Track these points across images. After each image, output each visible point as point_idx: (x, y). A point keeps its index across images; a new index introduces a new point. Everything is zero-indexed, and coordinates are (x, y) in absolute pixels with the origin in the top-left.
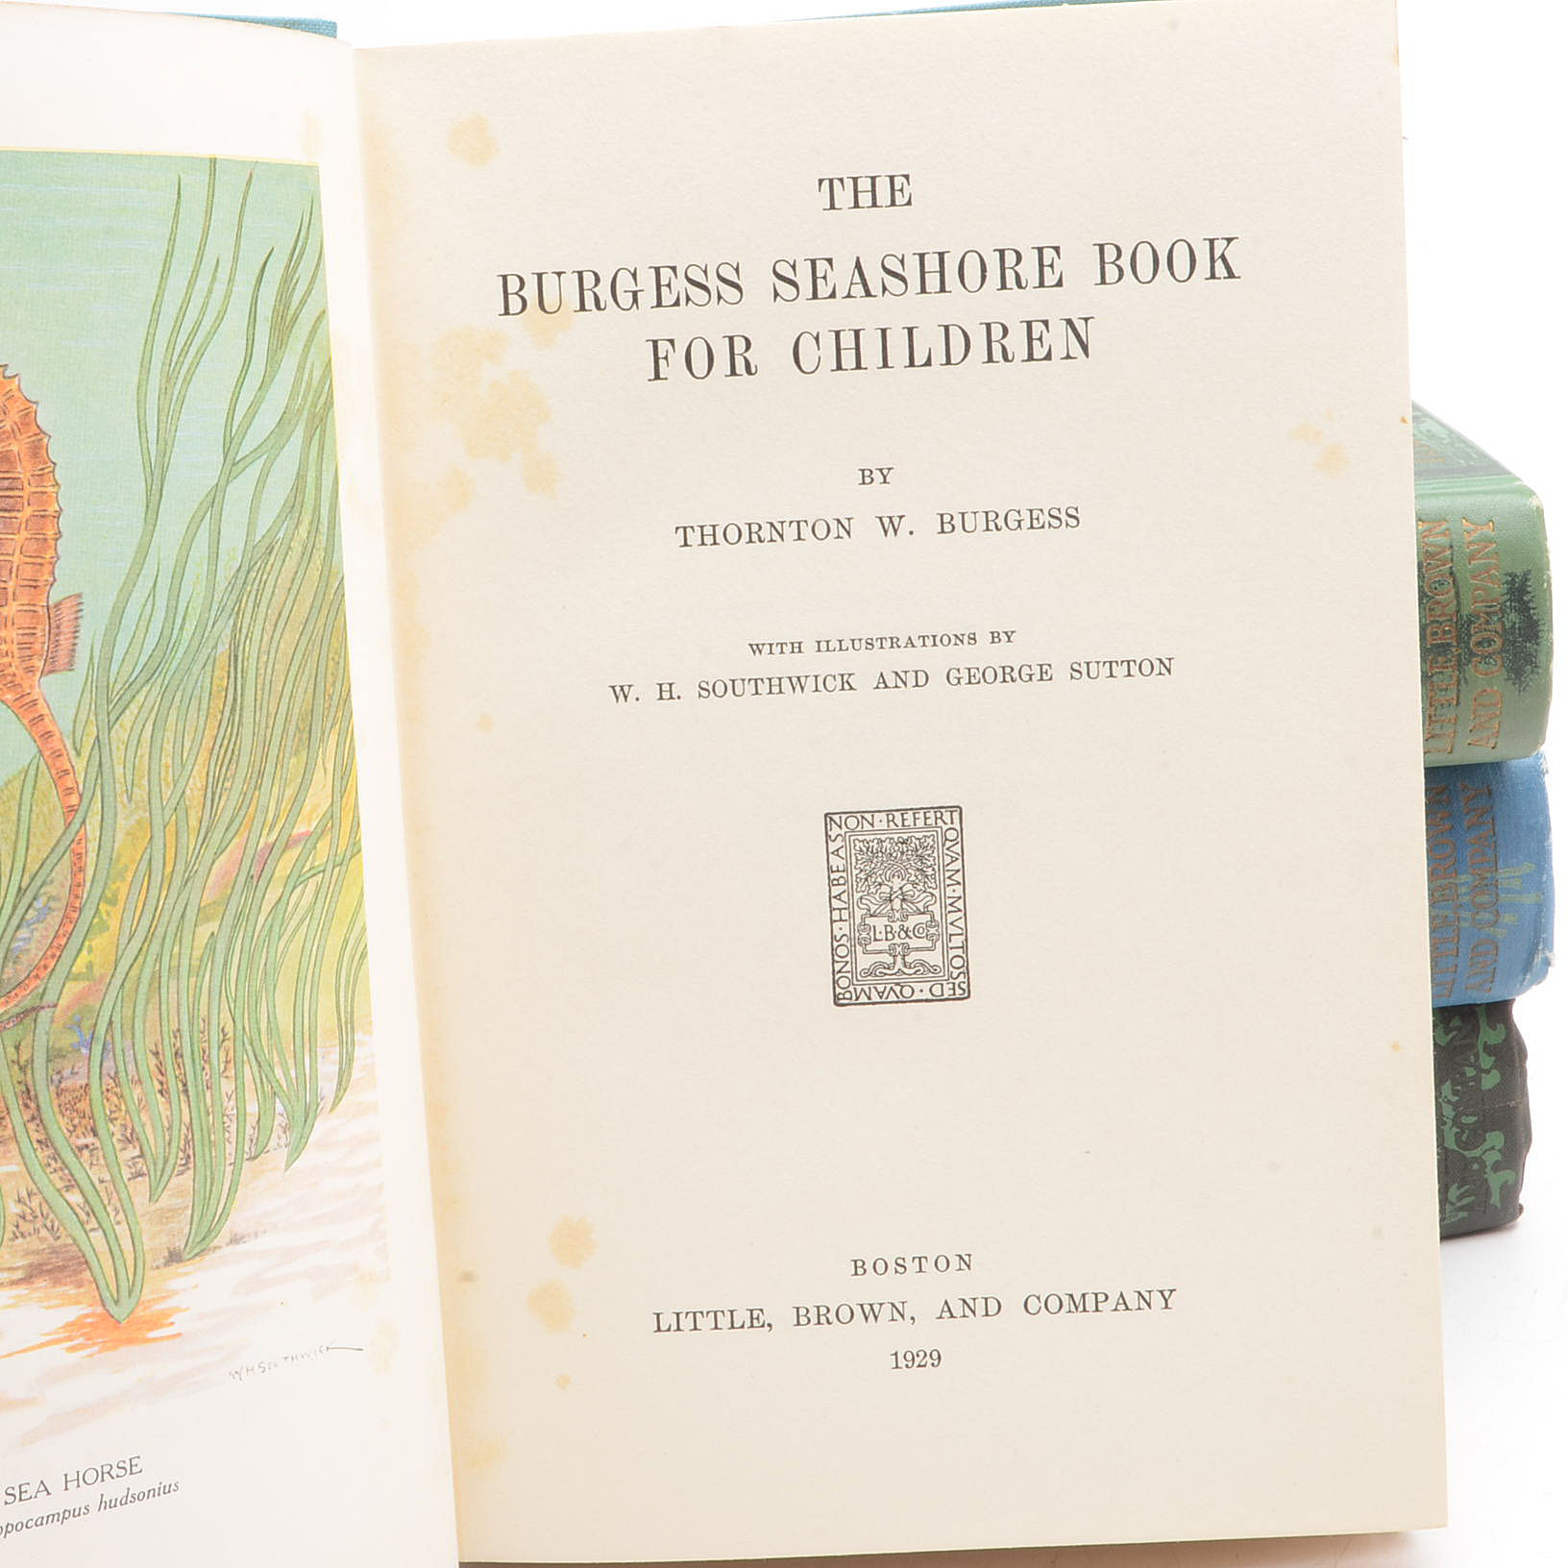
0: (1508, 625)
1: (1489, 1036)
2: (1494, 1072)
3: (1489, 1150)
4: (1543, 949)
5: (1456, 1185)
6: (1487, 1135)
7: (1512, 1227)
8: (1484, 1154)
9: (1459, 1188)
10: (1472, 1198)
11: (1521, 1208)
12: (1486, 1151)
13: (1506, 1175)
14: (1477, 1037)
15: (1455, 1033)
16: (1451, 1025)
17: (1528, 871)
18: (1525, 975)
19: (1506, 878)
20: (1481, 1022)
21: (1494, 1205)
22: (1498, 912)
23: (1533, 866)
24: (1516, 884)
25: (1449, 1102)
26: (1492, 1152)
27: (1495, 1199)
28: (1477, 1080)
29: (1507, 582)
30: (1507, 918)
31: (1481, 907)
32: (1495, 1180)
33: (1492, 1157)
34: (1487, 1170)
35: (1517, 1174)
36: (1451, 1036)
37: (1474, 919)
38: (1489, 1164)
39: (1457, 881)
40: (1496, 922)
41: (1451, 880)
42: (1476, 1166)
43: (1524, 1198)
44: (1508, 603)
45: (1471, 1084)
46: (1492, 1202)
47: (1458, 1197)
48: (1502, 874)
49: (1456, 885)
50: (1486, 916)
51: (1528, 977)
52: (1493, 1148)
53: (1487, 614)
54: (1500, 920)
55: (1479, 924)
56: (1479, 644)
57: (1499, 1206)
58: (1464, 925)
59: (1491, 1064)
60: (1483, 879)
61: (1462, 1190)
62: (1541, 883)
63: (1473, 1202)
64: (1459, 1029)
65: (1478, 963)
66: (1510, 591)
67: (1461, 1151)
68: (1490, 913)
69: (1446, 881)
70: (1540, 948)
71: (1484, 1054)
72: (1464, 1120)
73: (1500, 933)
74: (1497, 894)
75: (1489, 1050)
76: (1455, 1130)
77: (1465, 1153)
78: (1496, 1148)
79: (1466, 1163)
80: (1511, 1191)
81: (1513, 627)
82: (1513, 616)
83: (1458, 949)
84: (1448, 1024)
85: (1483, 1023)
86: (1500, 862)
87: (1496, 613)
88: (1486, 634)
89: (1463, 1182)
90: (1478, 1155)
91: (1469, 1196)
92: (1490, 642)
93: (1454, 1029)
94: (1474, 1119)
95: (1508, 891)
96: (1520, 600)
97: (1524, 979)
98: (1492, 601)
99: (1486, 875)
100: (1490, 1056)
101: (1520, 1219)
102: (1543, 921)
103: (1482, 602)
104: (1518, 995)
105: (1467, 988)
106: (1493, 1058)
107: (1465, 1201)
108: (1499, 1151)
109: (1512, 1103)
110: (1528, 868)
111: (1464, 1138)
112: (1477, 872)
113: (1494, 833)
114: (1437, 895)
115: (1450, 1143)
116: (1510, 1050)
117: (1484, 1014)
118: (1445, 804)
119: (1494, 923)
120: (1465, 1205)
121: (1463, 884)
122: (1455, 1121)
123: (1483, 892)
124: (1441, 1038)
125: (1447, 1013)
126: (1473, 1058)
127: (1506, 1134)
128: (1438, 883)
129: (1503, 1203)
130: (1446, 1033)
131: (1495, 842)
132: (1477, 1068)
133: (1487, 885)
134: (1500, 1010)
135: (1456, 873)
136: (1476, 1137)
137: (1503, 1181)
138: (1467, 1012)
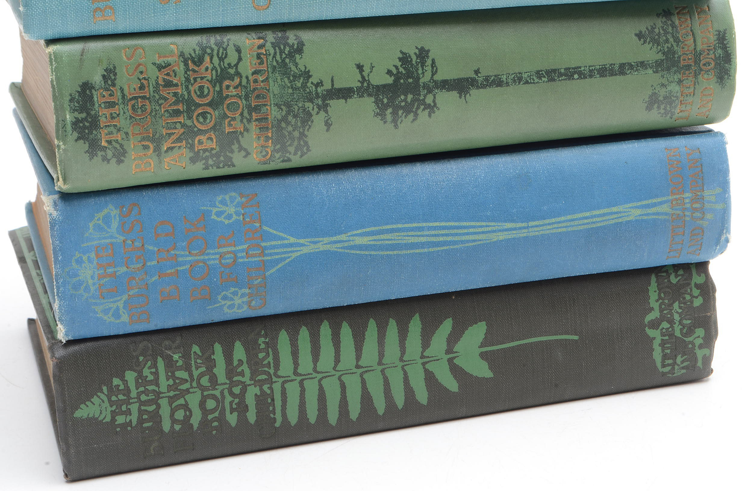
0: (717, 55)
1: (697, 279)
2: (700, 298)
4: (726, 233)
5: (681, 355)
6: (696, 330)
7: (707, 381)
8: (694, 339)
9: (682, 357)
10: (689, 362)
11: (712, 370)
12: (696, 338)
13: (705, 351)
14: (692, 280)
15: (680, 277)
16: (678, 273)
17: (719, 192)
18: (716, 246)
19: (708, 195)
21: (699, 367)
22: (704, 213)
23: (721, 189)
24: (713, 199)
25: (677, 312)
26: (698, 339)
27: (700, 364)
28: (692, 302)
29: (716, 35)
30: (709, 216)
31: (696, 210)
32: (700, 353)
33: (698, 342)
34: (696, 348)
35: (711, 350)
36: (678, 279)
37: (692, 216)
39: (684, 196)
40: (703, 218)
41: (681, 196)
42: (690, 346)
43: (714, 364)
44: (717, 45)
45: (688, 303)
46: (698, 365)
47: (681, 362)
48: (706, 193)
49: (683, 198)
50: (698, 214)
51: (718, 248)
52: (699, 337)
53: (708, 50)
54: (705, 217)
55: (695, 219)
56: (704, 65)
57: (701, 367)
58: (687, 219)
59: (699, 293)
60: (697, 195)
61: (684, 358)
62: (725, 198)
63: (689, 364)
64: (682, 275)
65: (694, 239)
66: (718, 39)
67: (683, 338)
68: (700, 213)
69: (678, 196)
70: (724, 232)
71: (695, 288)
72: (685, 322)
73: (705, 224)
74: (704, 203)
75: (697, 286)
76: (680, 327)
77: (685, 339)
78: (701, 336)
79: (686, 344)
80: (708, 360)
81: (719, 56)
82: (720, 51)
83: (684, 231)
85: (694, 272)
86: (705, 188)
87: (711, 50)
88: (708, 60)
89: (684, 354)
90: (691, 340)
91: (687, 362)
92: (709, 64)
93: (679, 275)
94: (690, 321)
95: (709, 202)
96: (722, 43)
97: (716, 249)
98: (710, 44)
99: (698, 193)
100: (698, 289)
101: (711, 377)
103: (706, 44)
104: (712, 258)
105: (687, 253)
106: (700, 291)
107: (685, 364)
108: (702, 338)
109: (709, 314)
110: (718, 190)
111: (685, 331)
112: (694, 192)
113: (702, 173)
114: (674, 203)
115: (678, 333)
116: (708, 286)
117: (695, 268)
118: (677, 157)
119: (702, 219)
120: (684, 366)
121: (687, 198)
122: (680, 322)
123: (696, 202)
124: (674, 280)
125: (676, 267)
126: (689, 291)
127: (705, 329)
128: (675, 197)
129: (703, 367)
130: (676, 277)
131: (702, 177)
132: (691, 295)
133: (698, 199)
134: (702, 266)
135: (683, 192)
136: (690, 331)
137: (704, 354)
138: (686, 267)
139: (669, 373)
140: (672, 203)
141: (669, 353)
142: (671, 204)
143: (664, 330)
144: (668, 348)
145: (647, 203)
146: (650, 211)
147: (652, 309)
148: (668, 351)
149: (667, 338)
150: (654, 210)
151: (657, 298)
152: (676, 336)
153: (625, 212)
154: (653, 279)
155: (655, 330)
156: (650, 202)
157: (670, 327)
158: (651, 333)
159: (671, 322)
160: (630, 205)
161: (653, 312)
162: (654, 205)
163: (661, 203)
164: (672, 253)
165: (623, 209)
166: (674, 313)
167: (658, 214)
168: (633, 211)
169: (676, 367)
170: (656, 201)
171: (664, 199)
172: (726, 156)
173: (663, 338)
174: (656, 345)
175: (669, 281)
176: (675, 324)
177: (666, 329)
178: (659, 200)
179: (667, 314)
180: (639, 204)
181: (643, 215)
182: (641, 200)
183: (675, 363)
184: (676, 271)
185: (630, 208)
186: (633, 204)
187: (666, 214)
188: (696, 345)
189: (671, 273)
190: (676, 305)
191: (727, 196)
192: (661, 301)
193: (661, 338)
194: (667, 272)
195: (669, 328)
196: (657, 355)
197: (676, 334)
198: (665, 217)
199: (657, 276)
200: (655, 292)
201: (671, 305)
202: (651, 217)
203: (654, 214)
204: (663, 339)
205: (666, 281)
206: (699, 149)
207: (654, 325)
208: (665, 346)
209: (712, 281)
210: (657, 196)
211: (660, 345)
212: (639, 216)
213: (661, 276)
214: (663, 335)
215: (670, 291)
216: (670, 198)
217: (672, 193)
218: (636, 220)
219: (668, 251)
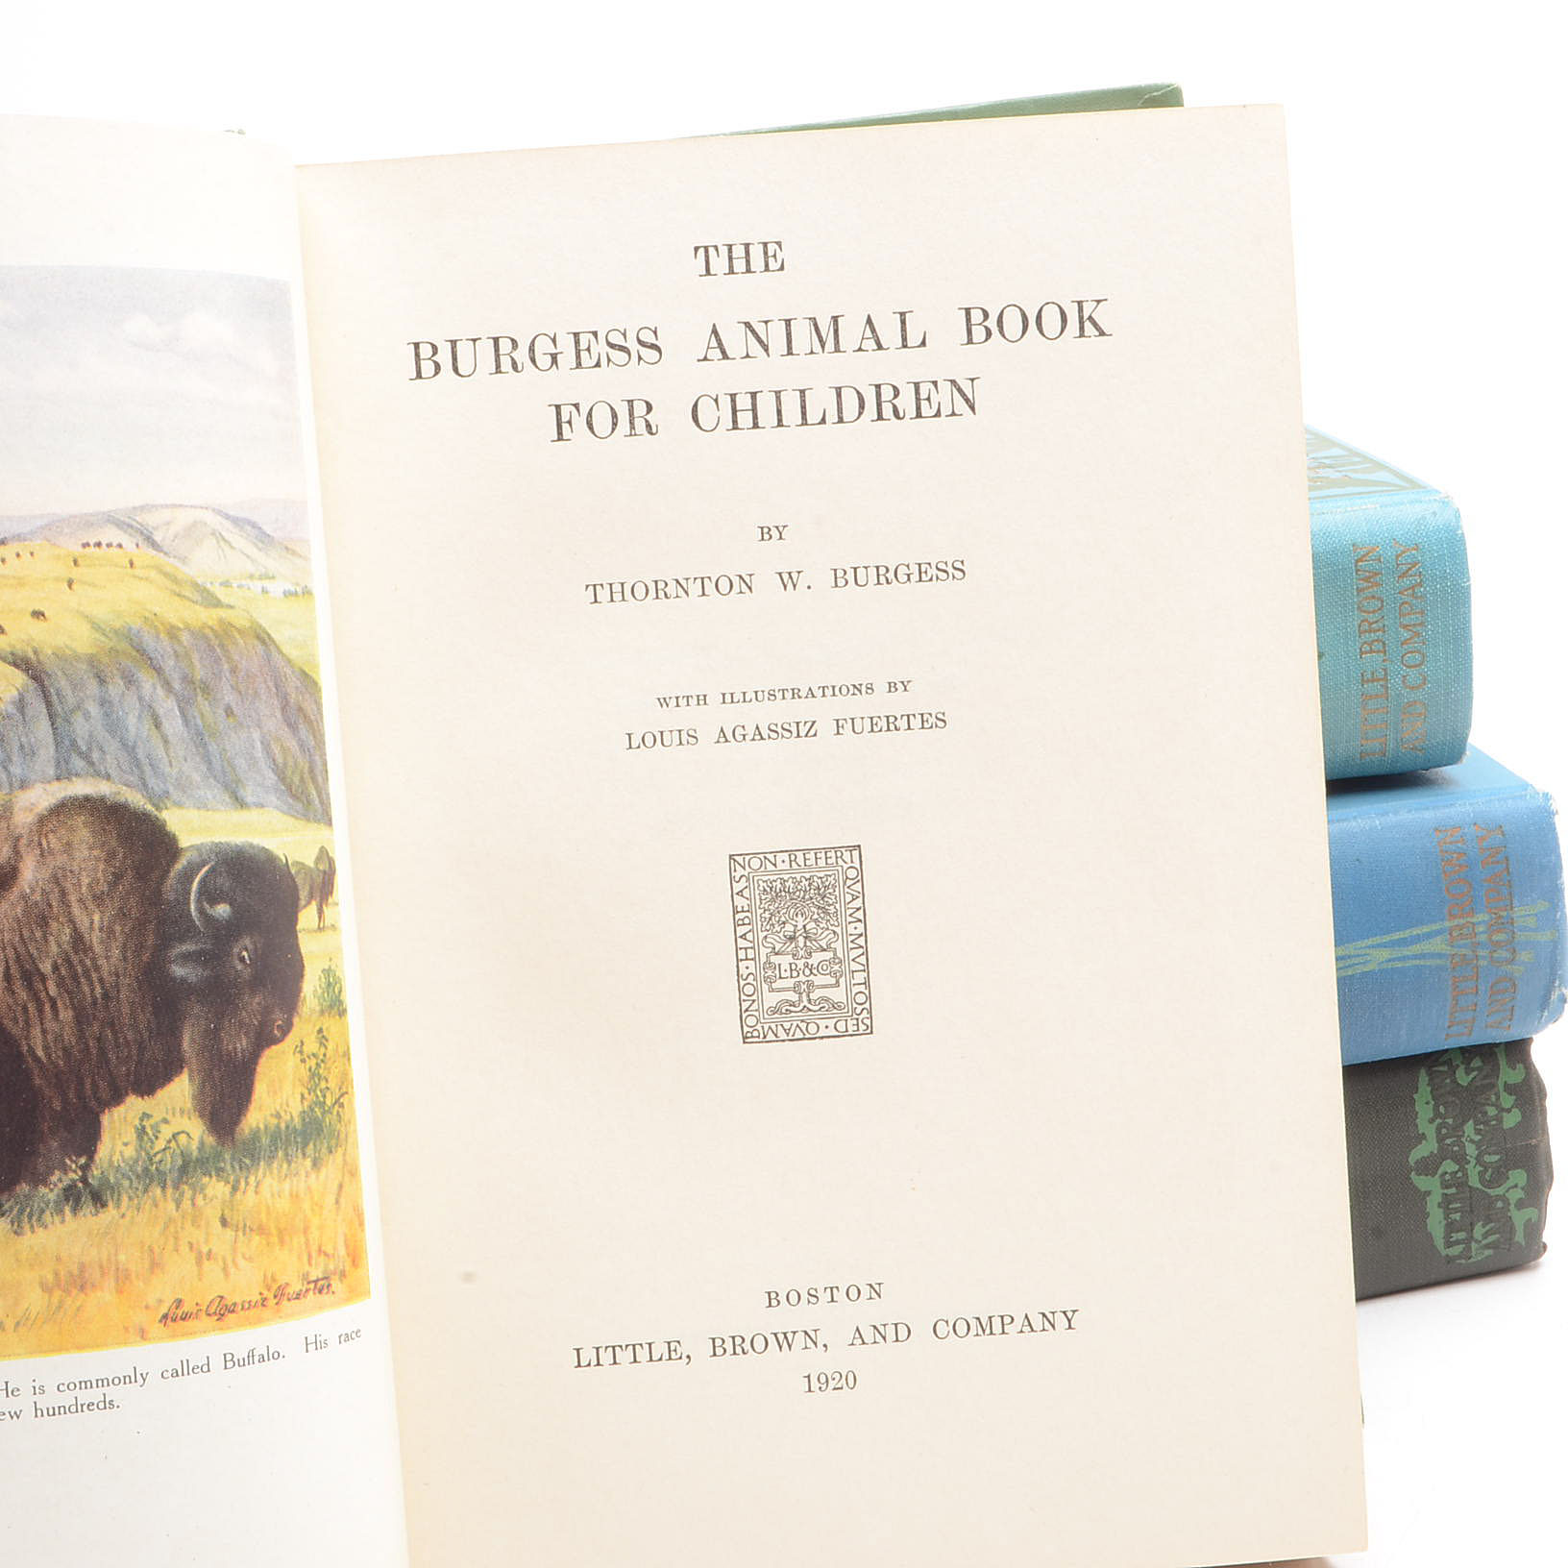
1: (1509, 1075)
2: (1515, 1111)
3: (1513, 1187)
4: (1559, 986)
5: (1480, 1224)
6: (1510, 1172)
7: (1535, 1267)
8: (1507, 1191)
9: (1484, 1226)
10: (1498, 1236)
11: (1545, 1247)
12: (1509, 1189)
13: (1530, 1213)
14: (1498, 1077)
15: (1475, 1073)
16: (1472, 1065)
17: (1542, 909)
18: (1543, 1011)
19: (1521, 917)
20: (1501, 1062)
21: (1518, 1242)
22: (1515, 951)
23: (1547, 903)
24: (1531, 922)
25: (1472, 1141)
26: (1515, 1189)
27: (1519, 1237)
28: (1500, 1120)
30: (1524, 956)
31: (1498, 945)
32: (1519, 1218)
33: (1515, 1195)
34: (1510, 1208)
35: (1540, 1210)
36: (1472, 1076)
37: (1492, 957)
38: (1513, 1202)
39: (1474, 920)
40: (1513, 959)
41: (1469, 919)
42: (1500, 1204)
43: (1548, 1235)
45: (1494, 1123)
46: (1516, 1239)
47: (1483, 1235)
48: (1518, 912)
49: (1474, 924)
50: (1503, 954)
51: (1546, 1014)
52: (1516, 1186)
54: (1517, 958)
55: (1498, 962)
57: (1523, 1243)
58: (1483, 963)
59: (1512, 1103)
60: (1500, 917)
61: (1488, 1228)
62: (1555, 920)
63: (1498, 1240)
64: (1479, 1069)
65: (1496, 1001)
67: (1486, 1190)
68: (1506, 950)
69: (1462, 921)
70: (1556, 985)
71: (1505, 1094)
72: (1488, 1159)
73: (1517, 971)
74: (1514, 933)
75: (1510, 1089)
76: (1479, 1169)
77: (1489, 1191)
78: (1520, 1185)
79: (1490, 1200)
80: (1535, 1229)
83: (1477, 986)
84: (1469, 1063)
85: (1503, 1062)
86: (1516, 902)
89: (1488, 1220)
90: (1501, 1193)
91: (1495, 1234)
93: (1473, 1070)
94: (1497, 1157)
95: (1524, 929)
97: (1542, 1016)
99: (1502, 913)
100: (1511, 1094)
101: (1545, 1259)
102: (1559, 958)
104: (1537, 1032)
105: (1486, 1027)
106: (1514, 1097)
107: (1492, 1238)
108: (1523, 1189)
109: (1534, 1142)
110: (1542, 906)
111: (1487, 1176)
112: (1493, 911)
113: (1508, 873)
114: (1455, 934)
115: (1474, 1181)
116: (1530, 1088)
117: (1503, 1053)
118: (1459, 845)
119: (1512, 961)
120: (1490, 1243)
121: (1480, 923)
122: (1479, 1160)
123: (1499, 931)
124: (1463, 1078)
125: (1468, 1052)
126: (1493, 1098)
127: (1528, 1172)
128: (1456, 922)
129: (1527, 1243)
130: (1467, 1074)
131: (1509, 881)
132: (1497, 1106)
133: (1503, 923)
134: (1518, 1050)
135: (1473, 912)
136: (1499, 1176)
137: (1527, 1217)
138: (1485, 1053)
139: (1459, 1257)
140: (1450, 934)
141: (1458, 1218)
142: (1449, 936)
143: (1447, 1177)
144: (1456, 1210)
145: (1402, 936)
146: (1407, 952)
147: (1423, 1136)
148: (1457, 1216)
149: (1453, 1190)
150: (1416, 949)
151: (1432, 1115)
152: (1470, 1187)
153: (1358, 956)
154: (1423, 1077)
155: (1429, 1177)
156: (1407, 934)
157: (1459, 1170)
158: (1421, 1182)
159: (1461, 1159)
160: (1369, 942)
161: (1424, 1142)
162: (1417, 939)
163: (1429, 936)
164: (1454, 1028)
165: (1355, 949)
166: (1467, 1144)
167: (1423, 956)
168: (1374, 952)
169: (1474, 1245)
170: (1419, 932)
171: (1435, 927)
172: (1555, 838)
173: (1446, 1191)
174: (1433, 1204)
175: (1454, 1081)
176: (1468, 1162)
177: (1451, 1174)
178: (1426, 929)
179: (1453, 1144)
180: (1386, 939)
181: (1394, 960)
182: (1388, 932)
183: (1470, 1238)
184: (1467, 1062)
185: (1369, 947)
186: (1374, 939)
187: (1440, 956)
188: (1511, 1201)
189: (1458, 1066)
190: (1469, 1128)
191: (1558, 916)
192: (1439, 1121)
193: (1442, 1191)
194: (1449, 1063)
195: (1457, 1172)
196: (1436, 1223)
197: (1470, 1184)
198: (1439, 962)
199: (1430, 1074)
200: (1427, 1103)
201: (1458, 1129)
202: (1409, 964)
203: (1415, 957)
204: (1446, 1194)
205: (1448, 1081)
206: (1501, 827)
207: (1428, 1167)
208: (1451, 1206)
209: (1538, 1076)
210: (1421, 922)
211: (1439, 1205)
212: (1386, 961)
213: (1436, 1071)
214: (1445, 1185)
215: (1457, 1102)
216: (1447, 924)
217: (1450, 914)
218: (1381, 971)
219: (1447, 1024)
